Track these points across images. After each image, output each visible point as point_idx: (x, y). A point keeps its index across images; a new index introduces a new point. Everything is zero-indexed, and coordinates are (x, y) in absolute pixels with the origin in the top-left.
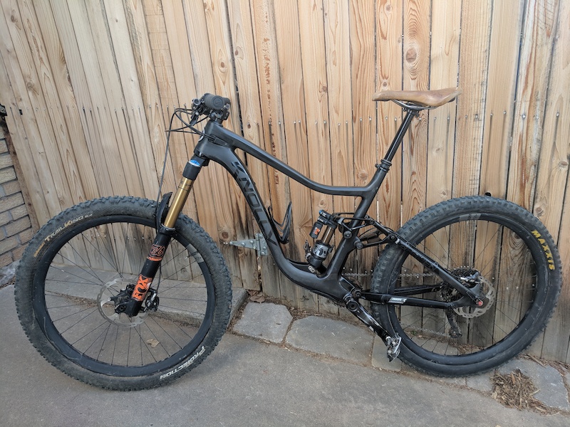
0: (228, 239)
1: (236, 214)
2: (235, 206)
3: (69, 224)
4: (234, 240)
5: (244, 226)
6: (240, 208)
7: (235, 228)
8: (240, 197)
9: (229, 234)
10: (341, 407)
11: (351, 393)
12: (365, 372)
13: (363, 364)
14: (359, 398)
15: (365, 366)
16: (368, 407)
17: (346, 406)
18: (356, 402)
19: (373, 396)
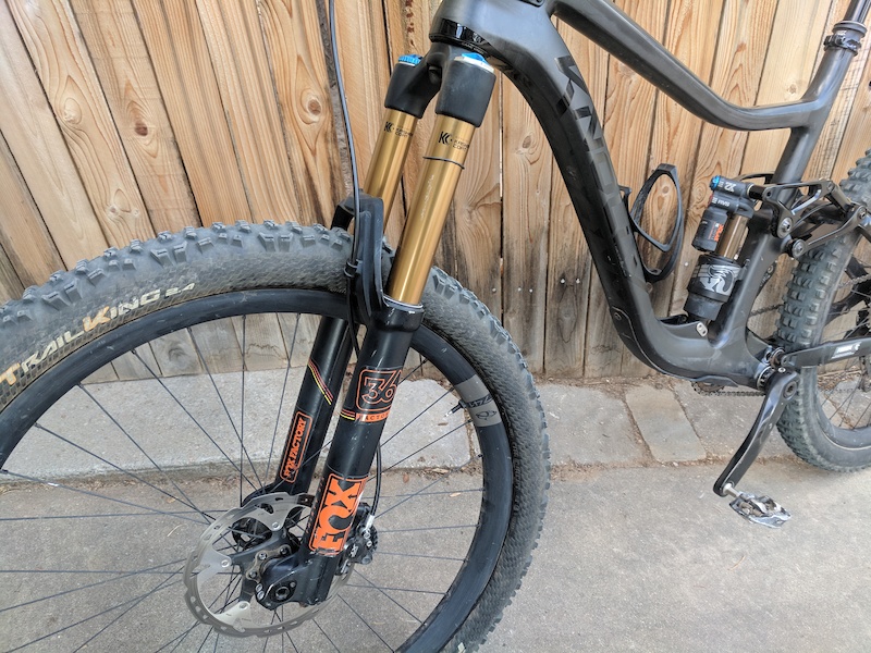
1: (307, 200)
2: (301, 180)
3: (101, 318)
6: (316, 182)
8: (314, 153)
10: (665, 571)
11: (663, 534)
12: (654, 479)
13: (641, 463)
14: (682, 539)
15: (646, 465)
16: (710, 553)
17: (672, 565)
18: (684, 550)
19: (701, 526)
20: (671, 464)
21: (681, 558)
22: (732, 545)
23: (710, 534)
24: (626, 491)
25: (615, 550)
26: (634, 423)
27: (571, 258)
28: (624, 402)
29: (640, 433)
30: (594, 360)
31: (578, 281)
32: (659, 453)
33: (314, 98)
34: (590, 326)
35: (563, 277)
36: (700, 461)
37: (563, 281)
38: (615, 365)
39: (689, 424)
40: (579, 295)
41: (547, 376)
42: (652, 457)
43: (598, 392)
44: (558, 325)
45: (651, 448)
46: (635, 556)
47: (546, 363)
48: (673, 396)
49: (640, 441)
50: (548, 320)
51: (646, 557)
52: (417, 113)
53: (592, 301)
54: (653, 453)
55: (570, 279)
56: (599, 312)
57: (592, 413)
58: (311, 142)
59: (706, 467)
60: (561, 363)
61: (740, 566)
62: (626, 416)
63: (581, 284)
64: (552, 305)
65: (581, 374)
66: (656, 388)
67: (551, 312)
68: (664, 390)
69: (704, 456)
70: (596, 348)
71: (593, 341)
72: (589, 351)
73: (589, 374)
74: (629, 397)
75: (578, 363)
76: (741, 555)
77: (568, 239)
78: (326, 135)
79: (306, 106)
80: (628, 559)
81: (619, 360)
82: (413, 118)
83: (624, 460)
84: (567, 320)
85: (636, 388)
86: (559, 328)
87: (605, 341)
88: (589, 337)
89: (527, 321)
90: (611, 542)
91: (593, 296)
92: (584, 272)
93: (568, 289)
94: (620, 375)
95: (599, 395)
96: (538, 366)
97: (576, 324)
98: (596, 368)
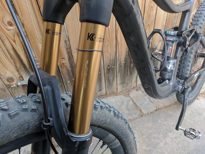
0: (15, 82)
1: (16, 59)
2: (12, 52)
4: (21, 80)
5: (27, 66)
6: (18, 52)
7: (18, 71)
8: (14, 41)
9: (14, 78)
10: (159, 150)
11: (154, 138)
12: (146, 120)
13: (140, 116)
14: (159, 138)
15: (142, 116)
16: (168, 140)
17: (160, 148)
18: (161, 141)
19: (163, 131)
20: (148, 113)
21: (162, 144)
22: (173, 135)
23: (166, 133)
24: (140, 126)
25: (144, 148)
26: (135, 103)
27: (110, 60)
28: (130, 97)
29: (137, 106)
30: (120, 87)
31: (113, 67)
32: (144, 112)
33: (9, 20)
34: (117, 78)
35: (109, 66)
36: (155, 110)
37: (109, 68)
38: (125, 87)
39: (148, 100)
40: (114, 70)
41: (107, 95)
42: (143, 113)
43: (122, 96)
44: (109, 80)
45: (142, 110)
46: (149, 148)
47: (107, 91)
48: (142, 92)
49: (138, 109)
50: (106, 80)
51: (153, 147)
52: (61, 22)
53: (117, 71)
54: (143, 111)
55: (111, 66)
56: (120, 74)
57: (123, 103)
58: (12, 37)
59: (157, 112)
60: (110, 90)
61: (177, 142)
62: (132, 102)
63: (114, 67)
64: (106, 75)
65: (116, 92)
66: (137, 90)
67: (106, 77)
68: (139, 91)
69: (155, 109)
70: (120, 84)
71: (119, 82)
72: (118, 85)
73: (118, 91)
74: (131, 95)
75: (115, 89)
76: (176, 138)
77: (109, 55)
78: (18, 34)
79: (6, 23)
80: (148, 150)
81: (126, 85)
82: (59, 25)
83: (136, 116)
84: (111, 78)
85: (132, 92)
86: (109, 81)
87: (122, 81)
88: (117, 81)
89: (100, 81)
90: (141, 146)
91: (118, 70)
92: (114, 64)
93: (110, 70)
94: (127, 89)
95: (123, 97)
96: (104, 93)
97: (113, 79)
98: (120, 89)
